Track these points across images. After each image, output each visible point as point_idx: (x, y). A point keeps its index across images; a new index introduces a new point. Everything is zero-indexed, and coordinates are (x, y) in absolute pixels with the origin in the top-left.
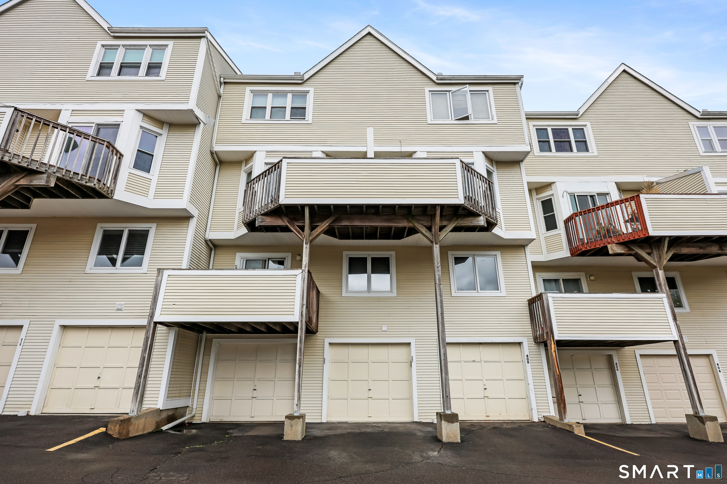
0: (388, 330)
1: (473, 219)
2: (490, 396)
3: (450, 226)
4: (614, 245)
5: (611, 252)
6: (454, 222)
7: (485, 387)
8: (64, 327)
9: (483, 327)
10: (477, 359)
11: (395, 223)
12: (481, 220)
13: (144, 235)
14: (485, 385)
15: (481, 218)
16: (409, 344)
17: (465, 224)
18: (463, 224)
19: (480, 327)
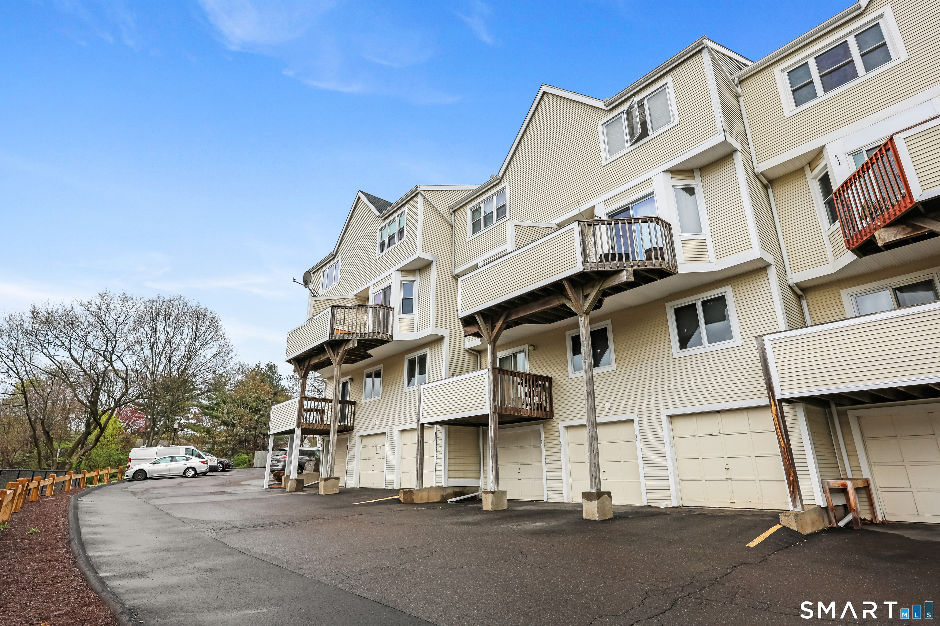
0: (612, 408)
1: (615, 278)
2: (735, 477)
3: (593, 293)
4: (882, 230)
5: (880, 244)
6: (596, 288)
7: (727, 467)
8: (402, 431)
9: (713, 391)
10: (715, 432)
11: (549, 305)
12: (624, 276)
13: (423, 360)
14: (727, 464)
15: (624, 273)
16: (631, 421)
17: (608, 285)
18: (606, 286)
19: (710, 392)
